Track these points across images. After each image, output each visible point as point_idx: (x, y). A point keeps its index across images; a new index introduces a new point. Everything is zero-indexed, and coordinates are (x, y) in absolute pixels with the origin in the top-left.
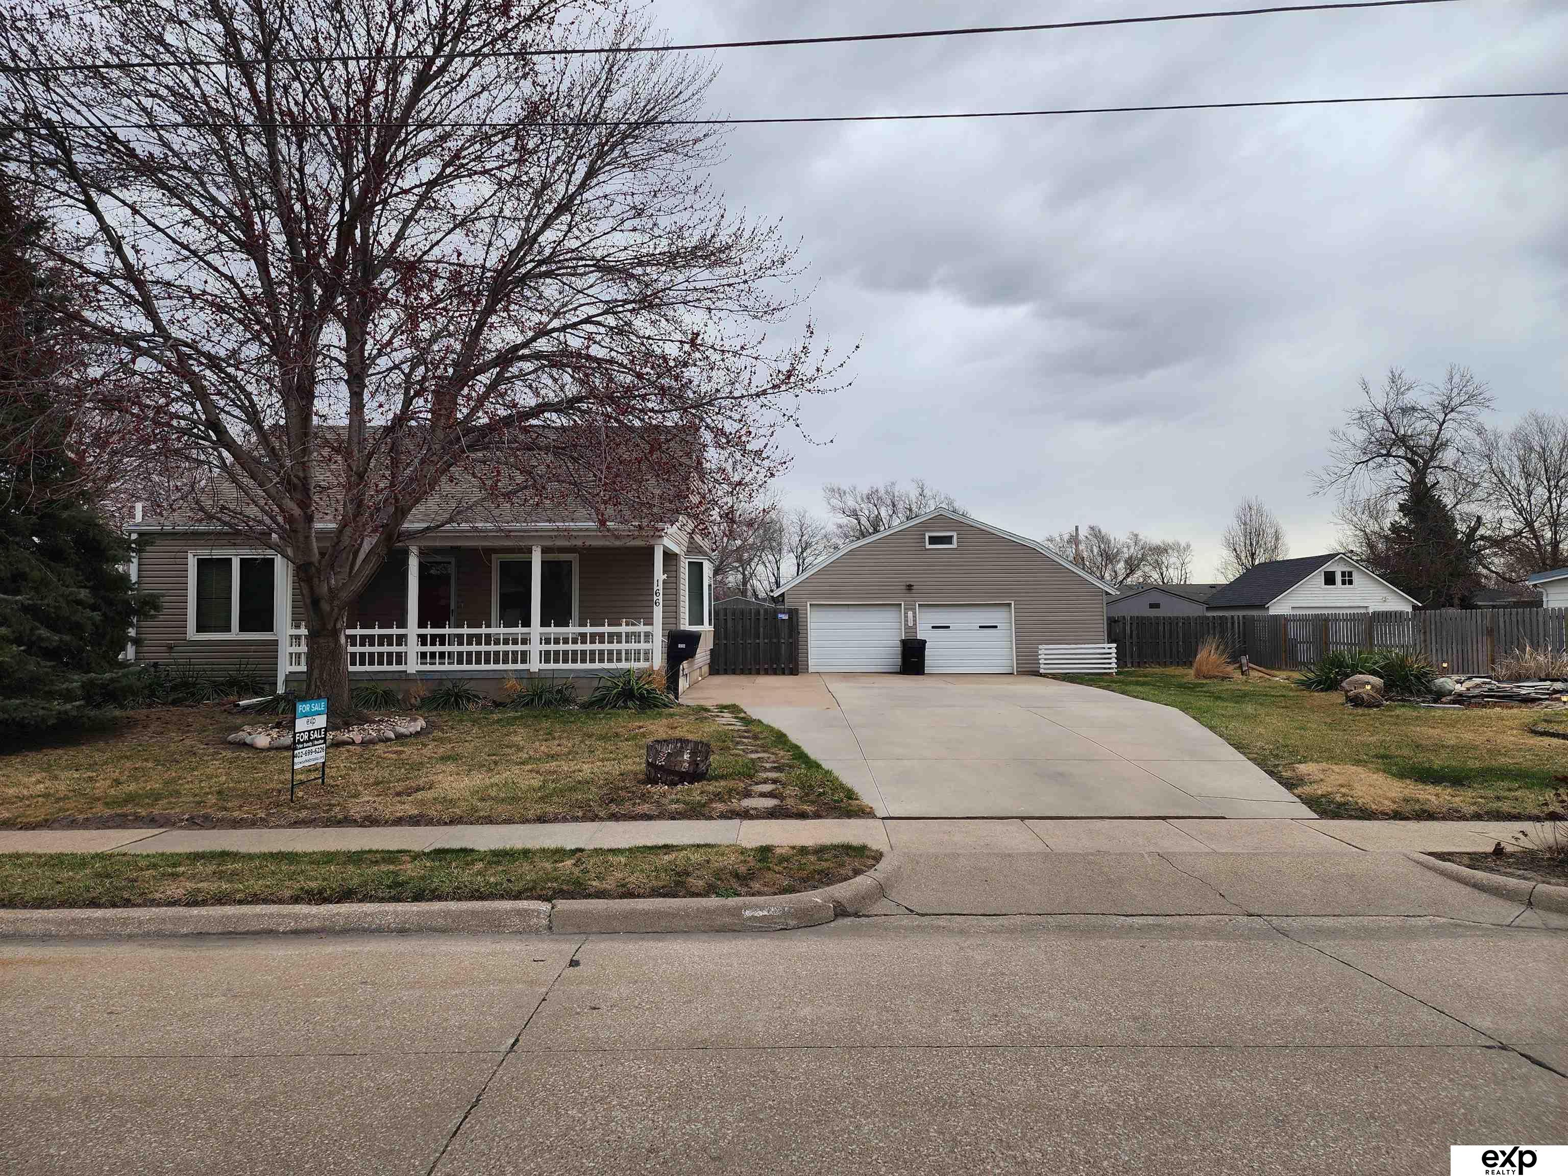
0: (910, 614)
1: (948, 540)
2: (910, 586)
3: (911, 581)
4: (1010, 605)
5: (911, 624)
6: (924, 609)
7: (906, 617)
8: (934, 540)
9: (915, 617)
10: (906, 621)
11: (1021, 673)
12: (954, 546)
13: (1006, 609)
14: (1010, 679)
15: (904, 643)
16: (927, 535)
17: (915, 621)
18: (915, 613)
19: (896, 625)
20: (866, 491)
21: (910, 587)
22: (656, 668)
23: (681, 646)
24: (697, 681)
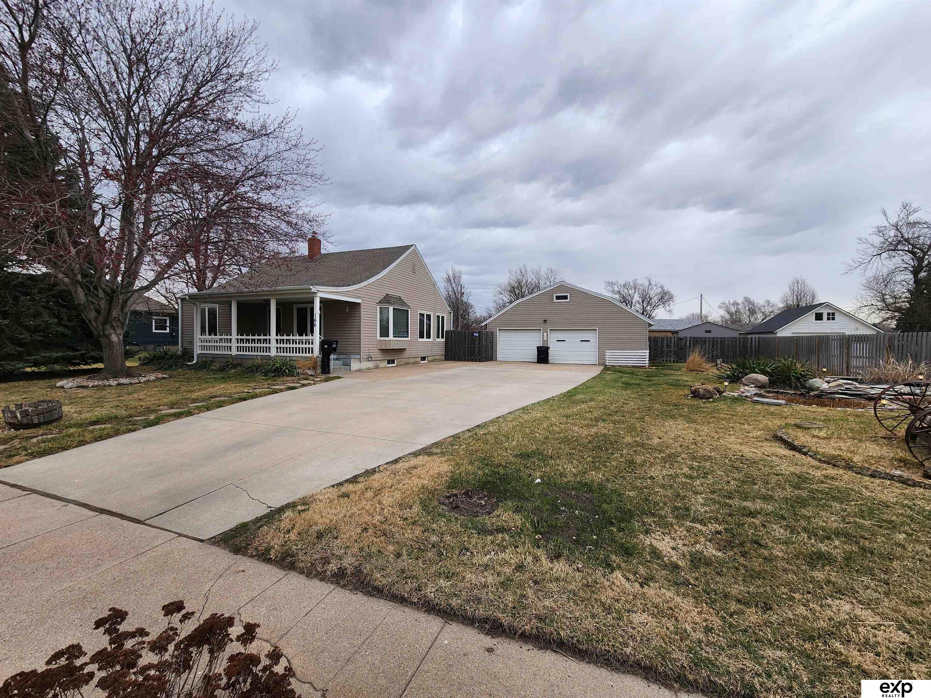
0: (545, 334)
1: (565, 297)
3: (545, 318)
4: (596, 330)
5: (545, 339)
6: (552, 332)
7: (543, 335)
8: (558, 298)
9: (547, 335)
10: (543, 337)
12: (568, 300)
13: (594, 332)
15: (539, 348)
16: (555, 295)
17: (547, 337)
18: (547, 334)
19: (538, 339)
20: (623, 283)
21: (545, 321)
22: (315, 356)
23: (326, 346)
24: (415, 363)
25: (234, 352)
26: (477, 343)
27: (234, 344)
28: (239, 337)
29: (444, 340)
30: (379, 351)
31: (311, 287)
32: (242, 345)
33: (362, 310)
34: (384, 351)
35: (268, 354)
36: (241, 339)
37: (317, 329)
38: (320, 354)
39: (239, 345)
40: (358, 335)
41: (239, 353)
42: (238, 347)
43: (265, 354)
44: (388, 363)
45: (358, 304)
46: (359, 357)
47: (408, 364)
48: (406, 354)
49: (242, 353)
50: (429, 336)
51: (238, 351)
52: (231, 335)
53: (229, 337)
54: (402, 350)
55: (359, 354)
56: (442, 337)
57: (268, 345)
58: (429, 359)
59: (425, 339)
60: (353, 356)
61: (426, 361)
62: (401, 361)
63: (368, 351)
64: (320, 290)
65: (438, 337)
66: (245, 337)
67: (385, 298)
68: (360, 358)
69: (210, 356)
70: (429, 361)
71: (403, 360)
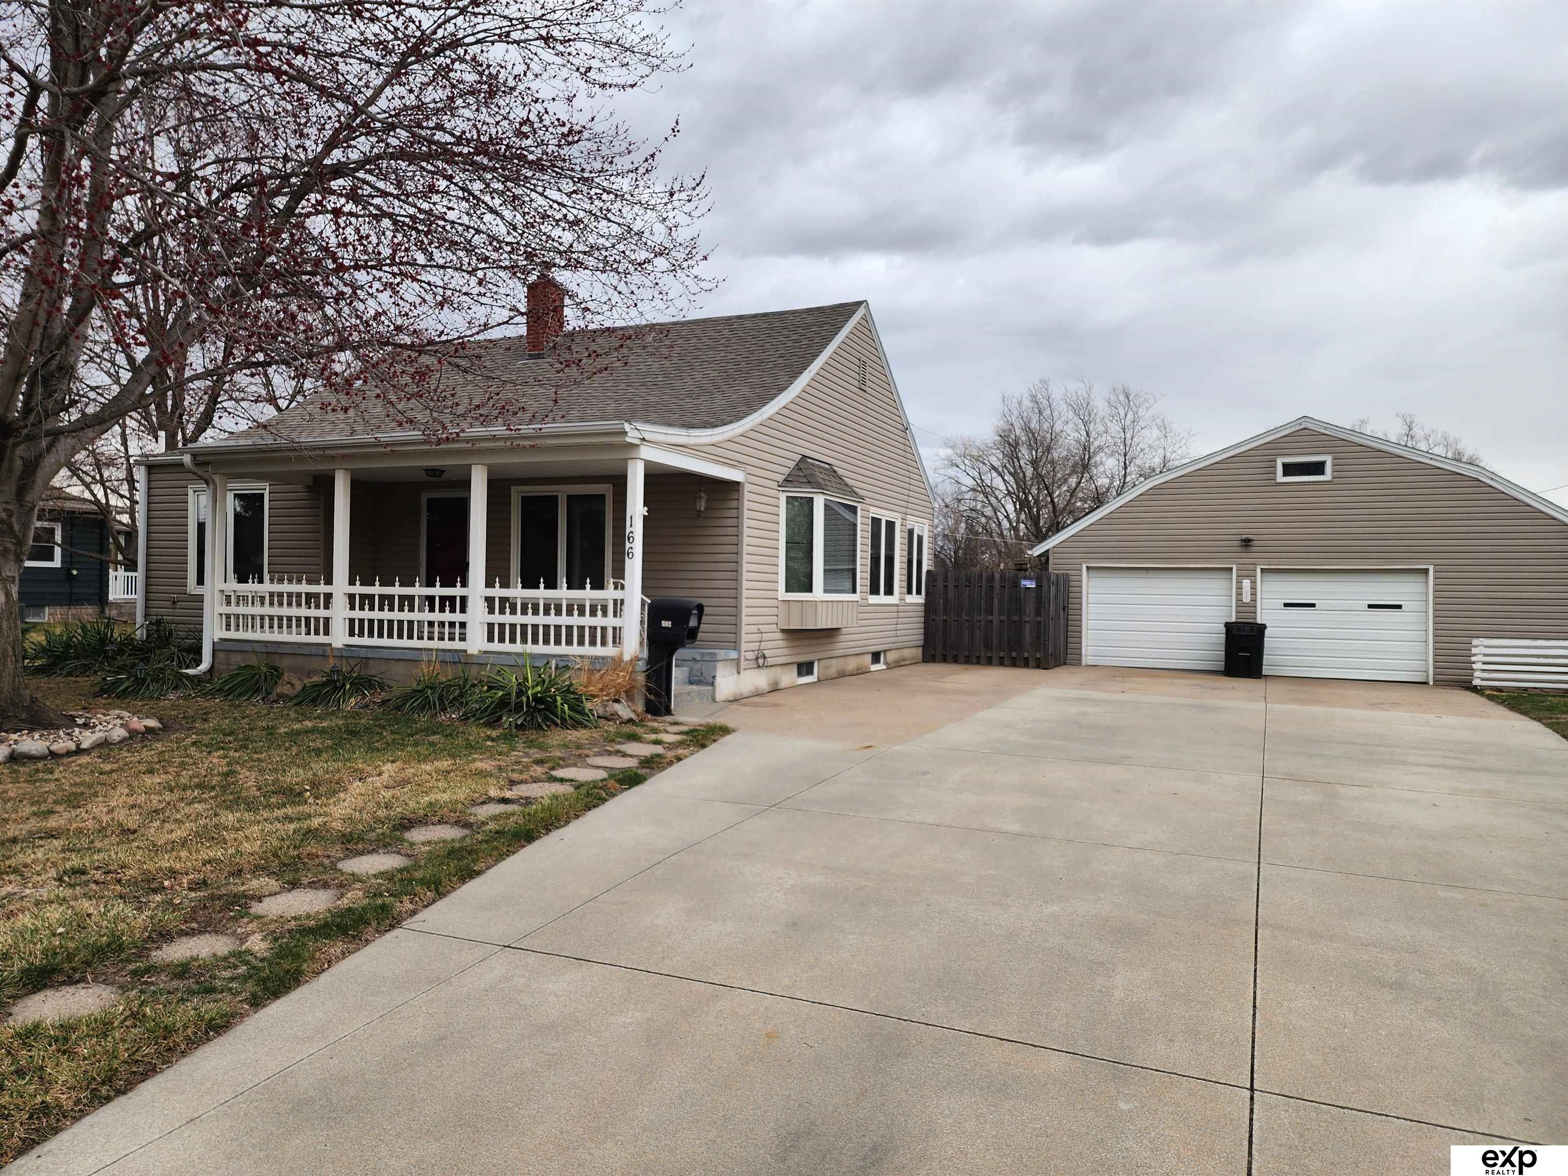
0: (1246, 583)
1: (1318, 468)
2: (1249, 540)
3: (1248, 533)
4: (1426, 571)
5: (1247, 598)
6: (1269, 577)
7: (1239, 588)
8: (1289, 469)
9: (1253, 588)
10: (1239, 595)
11: (1439, 683)
12: (1327, 477)
13: (1420, 578)
14: (1418, 694)
15: (1229, 627)
16: (1280, 462)
17: (1254, 594)
18: (1254, 583)
19: (1223, 600)
21: (1247, 543)
22: (627, 657)
23: (666, 624)
24: (861, 672)
25: (339, 637)
26: (1030, 608)
27: (340, 613)
28: (359, 589)
29: (920, 599)
30: (779, 635)
31: (627, 427)
32: (366, 614)
33: (747, 505)
34: (795, 635)
35: (457, 645)
36: (363, 597)
37: (634, 567)
38: (642, 651)
39: (357, 614)
40: (732, 584)
41: (356, 641)
42: (352, 621)
43: (447, 644)
44: (800, 674)
45: (734, 486)
46: (733, 655)
47: (842, 675)
48: (843, 644)
49: (366, 641)
50: (889, 591)
51: (352, 634)
52: (329, 582)
53: (322, 588)
54: (830, 633)
55: (735, 645)
56: (919, 592)
57: (457, 617)
58: (892, 656)
59: (882, 599)
60: (721, 654)
61: (881, 666)
62: (829, 667)
63: (756, 637)
64: (647, 436)
65: (909, 592)
66: (376, 590)
67: (798, 467)
68: (738, 660)
69: (257, 648)
70: (889, 667)
71: (834, 662)
